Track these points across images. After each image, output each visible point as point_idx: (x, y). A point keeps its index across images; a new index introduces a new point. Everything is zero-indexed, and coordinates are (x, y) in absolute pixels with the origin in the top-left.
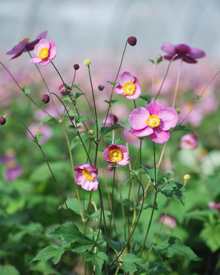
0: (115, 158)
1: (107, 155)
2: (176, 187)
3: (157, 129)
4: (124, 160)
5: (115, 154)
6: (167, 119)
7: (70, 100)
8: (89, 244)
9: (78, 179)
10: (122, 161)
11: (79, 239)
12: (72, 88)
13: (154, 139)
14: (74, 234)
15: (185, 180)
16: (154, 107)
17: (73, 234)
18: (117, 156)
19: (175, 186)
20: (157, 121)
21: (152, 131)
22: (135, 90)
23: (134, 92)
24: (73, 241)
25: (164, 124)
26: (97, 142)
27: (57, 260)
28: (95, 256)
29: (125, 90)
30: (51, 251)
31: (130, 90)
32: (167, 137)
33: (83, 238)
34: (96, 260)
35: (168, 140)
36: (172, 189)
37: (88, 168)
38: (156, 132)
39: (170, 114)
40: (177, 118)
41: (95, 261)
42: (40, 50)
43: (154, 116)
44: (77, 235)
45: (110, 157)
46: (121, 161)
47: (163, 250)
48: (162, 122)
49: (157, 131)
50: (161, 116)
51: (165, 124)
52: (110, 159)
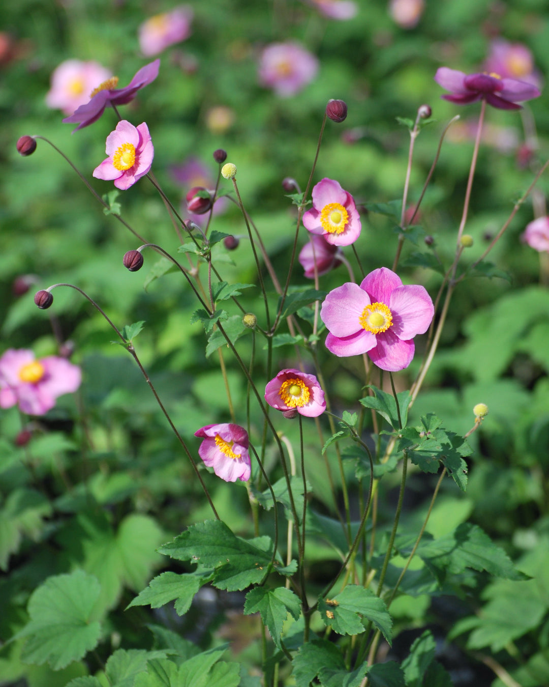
0: (293, 397)
1: (276, 392)
2: (448, 444)
3: (388, 336)
4: (314, 403)
5: (294, 390)
6: (408, 312)
7: (197, 250)
8: (258, 566)
9: (208, 454)
10: (310, 404)
11: (234, 557)
12: (217, 197)
13: (379, 361)
14: (222, 545)
15: (475, 416)
16: (381, 281)
17: (218, 545)
18: (299, 394)
19: (446, 440)
20: (386, 317)
21: (375, 340)
22: (347, 222)
23: (346, 227)
24: (220, 564)
25: (403, 324)
26: (269, 335)
27: (183, 606)
28: (270, 598)
29: (326, 221)
30: (170, 582)
31: (338, 222)
32: (408, 357)
33: (243, 553)
34: (270, 609)
35: (410, 362)
36: (440, 449)
37: (226, 434)
38: (384, 343)
39: (415, 299)
40: (431, 311)
41: (268, 613)
42: (118, 150)
43: (378, 305)
44: (230, 547)
45: (283, 396)
46: (307, 405)
47: (440, 556)
48: (397, 319)
49: (387, 340)
50: (396, 304)
51: (405, 323)
52: (284, 400)
